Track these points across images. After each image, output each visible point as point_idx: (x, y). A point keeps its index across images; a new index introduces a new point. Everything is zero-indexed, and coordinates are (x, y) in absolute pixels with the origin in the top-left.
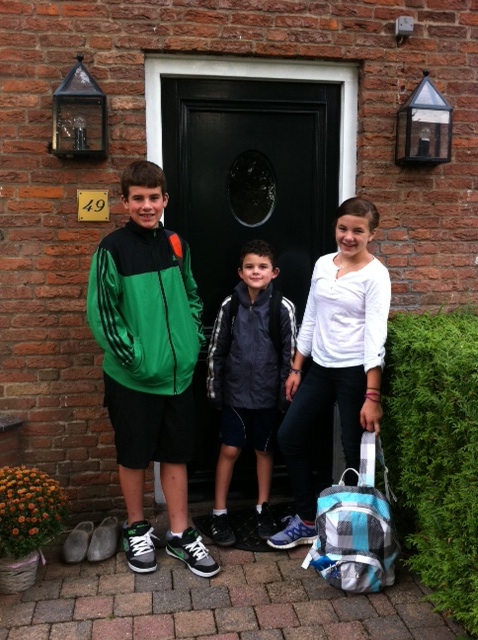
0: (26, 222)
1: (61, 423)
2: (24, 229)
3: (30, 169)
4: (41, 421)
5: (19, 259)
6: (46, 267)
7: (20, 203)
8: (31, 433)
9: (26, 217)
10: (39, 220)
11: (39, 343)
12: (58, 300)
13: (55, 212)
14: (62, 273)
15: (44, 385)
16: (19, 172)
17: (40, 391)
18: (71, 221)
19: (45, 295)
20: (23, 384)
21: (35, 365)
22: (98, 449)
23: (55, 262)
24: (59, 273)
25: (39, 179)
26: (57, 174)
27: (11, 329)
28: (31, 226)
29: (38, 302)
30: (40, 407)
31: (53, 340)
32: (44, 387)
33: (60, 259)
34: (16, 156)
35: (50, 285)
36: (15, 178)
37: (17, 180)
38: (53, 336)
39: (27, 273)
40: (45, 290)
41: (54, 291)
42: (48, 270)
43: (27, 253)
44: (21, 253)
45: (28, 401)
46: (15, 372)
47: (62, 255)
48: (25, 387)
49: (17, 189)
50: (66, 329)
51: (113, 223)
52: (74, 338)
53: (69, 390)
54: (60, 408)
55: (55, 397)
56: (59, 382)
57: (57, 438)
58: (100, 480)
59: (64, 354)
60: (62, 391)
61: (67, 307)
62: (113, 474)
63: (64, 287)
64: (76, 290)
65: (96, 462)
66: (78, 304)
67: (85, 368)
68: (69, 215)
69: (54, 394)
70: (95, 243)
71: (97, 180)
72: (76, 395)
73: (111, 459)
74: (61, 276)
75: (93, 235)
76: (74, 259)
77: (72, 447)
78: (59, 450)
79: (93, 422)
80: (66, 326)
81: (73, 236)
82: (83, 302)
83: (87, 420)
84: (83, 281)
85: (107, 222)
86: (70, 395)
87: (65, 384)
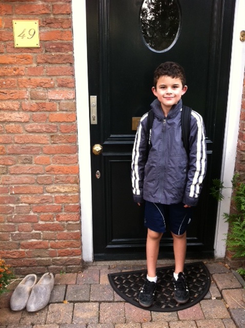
1: (12, 205)
12: (2, 112)
18: (9, 48)
22: (39, 225)
24: (2, 91)
31: (1, 143)
33: (2, 79)
47: (3, 76)
50: (10, 135)
51: (42, 49)
52: (16, 143)
53: (15, 182)
54: (9, 194)
55: (5, 186)
56: (8, 175)
57: (9, 215)
58: (42, 246)
59: (9, 154)
60: (10, 182)
61: (10, 118)
62: (51, 241)
63: (7, 101)
64: (15, 105)
65: (38, 233)
66: (18, 116)
67: (27, 165)
68: (7, 43)
69: (4, 184)
70: (29, 66)
71: (29, 12)
72: (21, 185)
73: (50, 232)
74: (4, 93)
75: (27, 58)
76: (13, 79)
77: (20, 222)
78: (10, 224)
79: (34, 205)
80: (10, 133)
81: (11, 60)
82: (22, 114)
83: (30, 204)
84: (21, 98)
85: (38, 48)
86: (16, 186)
87: (13, 177)
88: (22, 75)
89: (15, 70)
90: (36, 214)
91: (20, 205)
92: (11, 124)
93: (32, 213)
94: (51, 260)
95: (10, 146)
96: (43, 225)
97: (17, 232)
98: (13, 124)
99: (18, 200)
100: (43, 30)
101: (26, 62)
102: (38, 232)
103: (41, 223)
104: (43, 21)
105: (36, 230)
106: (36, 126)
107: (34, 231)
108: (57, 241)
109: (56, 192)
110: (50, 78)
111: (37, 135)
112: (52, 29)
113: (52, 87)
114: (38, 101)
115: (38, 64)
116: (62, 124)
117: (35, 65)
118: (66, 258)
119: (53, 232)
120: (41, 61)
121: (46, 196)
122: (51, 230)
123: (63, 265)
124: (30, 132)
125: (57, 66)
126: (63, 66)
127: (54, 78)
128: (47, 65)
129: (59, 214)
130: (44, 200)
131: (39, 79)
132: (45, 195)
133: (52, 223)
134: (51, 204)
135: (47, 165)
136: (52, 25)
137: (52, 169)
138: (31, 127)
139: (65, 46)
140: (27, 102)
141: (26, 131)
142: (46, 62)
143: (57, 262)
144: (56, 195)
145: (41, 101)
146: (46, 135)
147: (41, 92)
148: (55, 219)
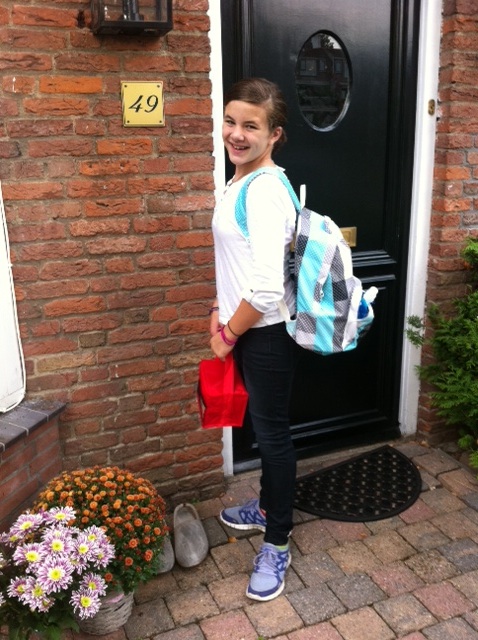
0: (52, 129)
1: (112, 399)
2: (49, 140)
3: (55, 51)
4: (87, 400)
5: (44, 183)
6: (83, 193)
7: (42, 100)
8: (74, 417)
9: (52, 122)
10: (70, 127)
11: (78, 298)
12: (100, 238)
13: (91, 114)
14: (105, 201)
15: (88, 353)
16: (37, 55)
17: (82, 361)
18: (113, 127)
19: (83, 233)
20: (60, 355)
21: (75, 328)
22: (158, 426)
23: (95, 186)
24: (100, 201)
25: (68, 66)
26: (93, 57)
27: (40, 283)
28: (58, 135)
29: (75, 243)
30: (83, 382)
31: (97, 292)
32: (87, 356)
33: (100, 181)
34: (32, 30)
35: (88, 218)
36: (33, 63)
37: (35, 66)
38: (97, 288)
39: (57, 203)
40: (82, 226)
41: (94, 226)
42: (85, 197)
43: (54, 174)
44: (47, 175)
45: (67, 376)
46: (48, 341)
47: (103, 176)
48: (62, 358)
49: (36, 81)
50: (112, 277)
51: (168, 128)
52: (123, 289)
53: (120, 356)
54: (109, 380)
55: (102, 367)
56: (106, 347)
57: (107, 418)
58: (161, 462)
59: (111, 310)
60: (111, 359)
61: (113, 248)
62: (176, 452)
63: (108, 220)
64: (123, 224)
65: (156, 441)
66: (127, 242)
67: (139, 326)
68: (111, 118)
69: (101, 363)
70: (146, 157)
71: (147, 67)
72: (129, 362)
73: (174, 435)
74: (103, 205)
75: (143, 145)
76: (120, 180)
77: (126, 427)
78: (110, 433)
79: (151, 393)
80: (113, 273)
81: (117, 147)
82: (133, 239)
83: (143, 392)
84: (132, 211)
85: (161, 127)
86: (121, 363)
87: (115, 349)
88: (135, 174)
89: (123, 164)
90: (153, 408)
91: (128, 396)
92: (115, 258)
93: (147, 408)
94: (177, 483)
95: (113, 296)
96: (164, 425)
97: (121, 445)
98: (118, 258)
99: (125, 387)
100: (169, 98)
101: (141, 150)
102: (155, 438)
103: (160, 422)
104: (169, 83)
105: (151, 436)
106: (155, 257)
107: (149, 439)
108: (186, 448)
109: (187, 365)
110: (179, 177)
111: (156, 273)
112: (184, 97)
113: (183, 191)
114: (160, 216)
115: (161, 153)
116: (197, 251)
117: (155, 156)
118: (200, 475)
119: (179, 435)
120: (166, 149)
121: (170, 374)
122: (177, 432)
123: (196, 488)
124: (146, 269)
125: (191, 156)
126: (200, 156)
127: (186, 176)
128: (175, 156)
129: (190, 402)
130: (166, 381)
131: (162, 179)
132: (168, 372)
133: (178, 419)
134: (177, 387)
135: (171, 322)
136: (183, 90)
137: (180, 327)
138: (148, 259)
139: (203, 124)
140: (142, 218)
141: (140, 267)
142: (175, 151)
143: (187, 485)
144: (186, 370)
145: (164, 215)
146: (170, 271)
147: (164, 200)
148: (183, 411)
